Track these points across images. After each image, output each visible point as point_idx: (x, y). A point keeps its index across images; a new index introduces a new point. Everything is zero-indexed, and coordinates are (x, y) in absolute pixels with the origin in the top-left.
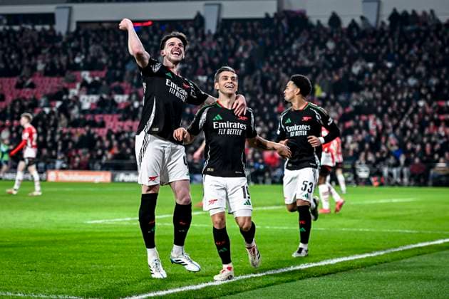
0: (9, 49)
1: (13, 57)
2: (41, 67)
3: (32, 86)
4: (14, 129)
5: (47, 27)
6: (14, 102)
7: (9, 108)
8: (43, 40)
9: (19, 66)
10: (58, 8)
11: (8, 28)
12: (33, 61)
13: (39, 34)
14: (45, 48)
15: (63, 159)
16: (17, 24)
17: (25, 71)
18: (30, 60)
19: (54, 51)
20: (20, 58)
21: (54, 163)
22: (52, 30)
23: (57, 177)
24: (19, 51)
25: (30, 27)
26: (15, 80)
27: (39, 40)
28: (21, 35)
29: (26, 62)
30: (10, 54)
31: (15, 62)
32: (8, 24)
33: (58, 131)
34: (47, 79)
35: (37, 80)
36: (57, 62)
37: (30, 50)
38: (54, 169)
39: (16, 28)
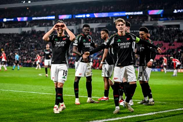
0: (166, 35)
1: (168, 37)
2: (176, 40)
3: (174, 45)
4: (168, 57)
5: (177, 28)
6: (168, 50)
7: (167, 51)
8: (176, 32)
9: (169, 40)
10: (181, 23)
11: (166, 29)
12: (174, 38)
13: (175, 31)
14: (177, 34)
15: (182, 66)
17: (171, 41)
19: (180, 35)
21: (180, 67)
22: (179, 29)
23: (181, 71)
24: (169, 35)
25: (173, 29)
26: (168, 43)
27: (175, 32)
28: (170, 31)
29: (172, 38)
30: (167, 36)
31: (169, 38)
32: (166, 28)
33: (181, 58)
34: (178, 43)
35: (175, 43)
36: (180, 38)
37: (173, 35)
38: (180, 68)
39: (169, 29)
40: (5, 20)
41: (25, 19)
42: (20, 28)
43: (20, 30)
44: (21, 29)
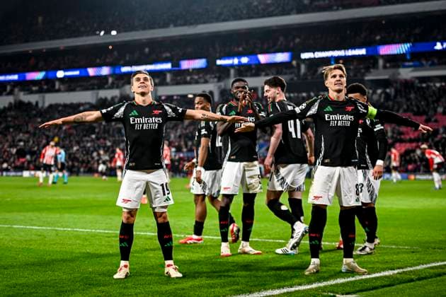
0: (419, 99)
1: (423, 103)
2: (440, 110)
3: (436, 121)
5: (444, 84)
7: (421, 135)
8: (441, 92)
9: (427, 109)
11: (419, 85)
12: (436, 105)
13: (439, 89)
14: (442, 98)
16: (425, 82)
17: (431, 113)
18: (434, 104)
20: (428, 105)
24: (426, 99)
25: (432, 84)
26: (424, 118)
27: (439, 93)
28: (428, 89)
29: (432, 106)
30: (420, 102)
31: (424, 107)
32: (419, 83)
34: (445, 117)
35: (439, 117)
37: (435, 98)
39: (424, 85)
40: (60, 74)
41: (105, 71)
42: (95, 91)
43: (95, 95)
44: (98, 94)
